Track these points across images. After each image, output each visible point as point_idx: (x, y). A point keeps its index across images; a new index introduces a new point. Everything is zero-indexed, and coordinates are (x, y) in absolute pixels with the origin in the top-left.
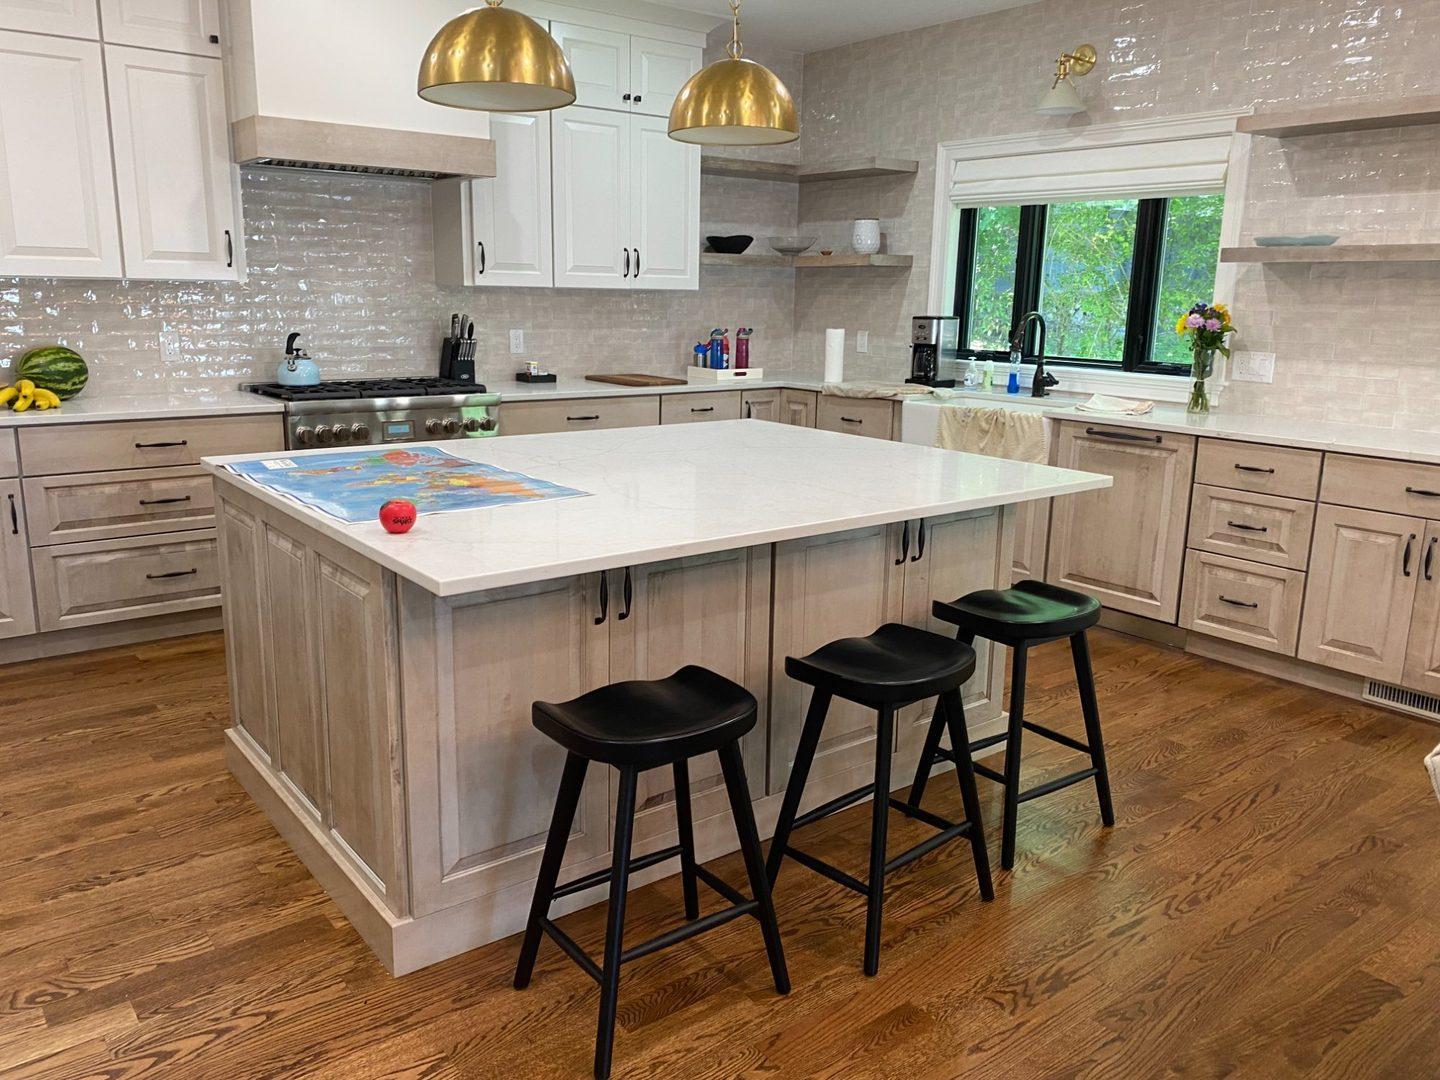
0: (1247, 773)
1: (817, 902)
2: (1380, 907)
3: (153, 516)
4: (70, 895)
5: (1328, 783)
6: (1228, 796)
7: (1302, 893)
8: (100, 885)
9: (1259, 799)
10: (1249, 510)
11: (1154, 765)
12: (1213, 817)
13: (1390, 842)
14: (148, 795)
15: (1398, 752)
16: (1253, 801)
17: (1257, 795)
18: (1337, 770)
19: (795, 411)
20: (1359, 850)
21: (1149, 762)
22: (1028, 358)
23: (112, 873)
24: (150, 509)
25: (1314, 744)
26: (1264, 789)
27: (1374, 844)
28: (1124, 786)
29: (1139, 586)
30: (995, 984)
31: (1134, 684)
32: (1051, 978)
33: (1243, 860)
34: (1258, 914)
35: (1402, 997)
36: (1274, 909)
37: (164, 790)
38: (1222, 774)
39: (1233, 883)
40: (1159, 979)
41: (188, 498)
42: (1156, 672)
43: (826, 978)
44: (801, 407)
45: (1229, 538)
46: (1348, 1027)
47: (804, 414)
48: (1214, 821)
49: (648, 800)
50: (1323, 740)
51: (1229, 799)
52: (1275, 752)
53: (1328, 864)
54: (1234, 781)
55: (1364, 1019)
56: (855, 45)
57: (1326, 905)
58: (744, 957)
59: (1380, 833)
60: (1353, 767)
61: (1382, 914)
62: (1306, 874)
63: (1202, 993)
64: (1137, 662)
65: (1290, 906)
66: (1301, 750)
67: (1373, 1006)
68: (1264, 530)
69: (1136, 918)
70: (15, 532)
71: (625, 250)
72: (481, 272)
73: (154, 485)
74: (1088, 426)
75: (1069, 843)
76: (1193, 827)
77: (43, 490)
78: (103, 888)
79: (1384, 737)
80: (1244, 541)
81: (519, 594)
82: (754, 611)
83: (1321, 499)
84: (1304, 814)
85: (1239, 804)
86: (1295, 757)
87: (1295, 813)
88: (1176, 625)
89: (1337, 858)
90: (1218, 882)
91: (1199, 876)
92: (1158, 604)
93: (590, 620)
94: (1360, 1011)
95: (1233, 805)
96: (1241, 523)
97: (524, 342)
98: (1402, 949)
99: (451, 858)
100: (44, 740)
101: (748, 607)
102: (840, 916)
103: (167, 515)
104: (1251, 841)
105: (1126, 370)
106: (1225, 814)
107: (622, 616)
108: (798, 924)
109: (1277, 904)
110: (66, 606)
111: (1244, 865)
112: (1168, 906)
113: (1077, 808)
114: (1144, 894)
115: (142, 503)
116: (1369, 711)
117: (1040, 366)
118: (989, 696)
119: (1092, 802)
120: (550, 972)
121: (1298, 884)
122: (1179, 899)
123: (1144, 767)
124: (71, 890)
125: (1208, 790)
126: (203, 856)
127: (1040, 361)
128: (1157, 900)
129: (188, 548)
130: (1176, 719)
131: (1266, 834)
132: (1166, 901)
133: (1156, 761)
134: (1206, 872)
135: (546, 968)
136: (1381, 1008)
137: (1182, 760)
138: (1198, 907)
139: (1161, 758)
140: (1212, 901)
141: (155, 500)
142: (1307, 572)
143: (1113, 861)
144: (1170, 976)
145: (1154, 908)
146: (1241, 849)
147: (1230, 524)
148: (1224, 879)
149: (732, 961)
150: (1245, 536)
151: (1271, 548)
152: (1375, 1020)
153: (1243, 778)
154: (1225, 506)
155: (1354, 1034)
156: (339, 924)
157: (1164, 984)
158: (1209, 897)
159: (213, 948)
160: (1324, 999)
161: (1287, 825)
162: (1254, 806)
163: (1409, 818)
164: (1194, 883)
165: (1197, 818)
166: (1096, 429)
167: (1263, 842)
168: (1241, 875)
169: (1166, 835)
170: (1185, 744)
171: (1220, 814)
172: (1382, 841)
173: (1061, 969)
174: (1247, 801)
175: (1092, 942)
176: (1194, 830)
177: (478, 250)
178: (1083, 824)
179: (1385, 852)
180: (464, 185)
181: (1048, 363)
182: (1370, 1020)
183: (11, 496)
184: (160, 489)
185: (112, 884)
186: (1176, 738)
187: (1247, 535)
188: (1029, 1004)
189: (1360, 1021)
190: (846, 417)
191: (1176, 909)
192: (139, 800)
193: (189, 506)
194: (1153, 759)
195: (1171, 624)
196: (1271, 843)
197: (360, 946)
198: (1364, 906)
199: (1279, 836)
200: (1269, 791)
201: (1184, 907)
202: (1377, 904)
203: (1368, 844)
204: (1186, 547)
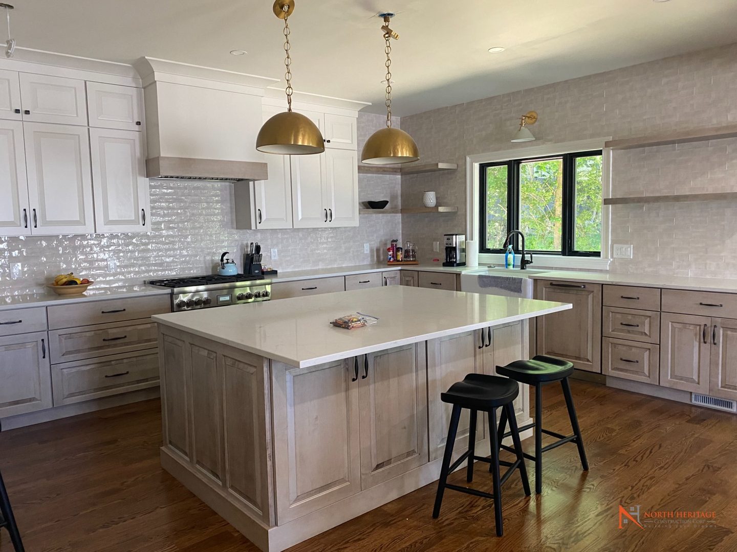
0: (646, 440)
1: (460, 509)
2: (716, 496)
3: (109, 346)
4: (101, 530)
5: (683, 442)
6: (639, 451)
7: (680, 491)
8: (114, 524)
9: (653, 451)
10: (630, 317)
11: (602, 439)
12: (634, 461)
13: (716, 467)
14: (125, 482)
15: (712, 427)
16: (651, 452)
17: (652, 449)
18: (686, 436)
19: (407, 280)
20: (702, 471)
21: (600, 437)
22: (517, 251)
23: (119, 518)
24: (107, 343)
25: (674, 425)
26: (654, 447)
27: (709, 468)
28: (590, 449)
29: (582, 356)
30: (549, 540)
31: (586, 402)
32: (574, 536)
33: (651, 478)
34: (662, 502)
35: (733, 533)
36: (669, 499)
37: (133, 479)
38: (634, 441)
39: (649, 489)
40: (623, 533)
41: (125, 337)
42: (595, 396)
43: (472, 543)
44: (410, 278)
45: (622, 331)
46: (712, 547)
47: (412, 282)
48: (635, 462)
49: (377, 465)
50: (678, 423)
51: (639, 452)
52: (656, 429)
53: (689, 478)
54: (641, 444)
55: (717, 544)
56: (425, 113)
57: (692, 496)
58: (431, 536)
59: (711, 463)
60: (694, 434)
61: (717, 498)
62: (681, 483)
63: (644, 538)
64: (585, 392)
65: (675, 498)
66: (668, 428)
67: (720, 538)
68: (638, 326)
69: (607, 507)
70: (44, 357)
71: (325, 209)
72: (260, 223)
73: (110, 331)
74: (551, 282)
75: (570, 476)
76: (625, 466)
77: (58, 336)
78: (116, 526)
79: (705, 420)
80: (629, 332)
81: (320, 368)
82: (419, 372)
83: (662, 310)
84: (675, 456)
85: (644, 454)
86: (666, 431)
87: (671, 456)
88: (601, 373)
89: (693, 475)
90: (642, 489)
91: (633, 487)
92: (591, 364)
93: (350, 380)
94: (715, 540)
95: (641, 455)
96: (627, 323)
97: (278, 254)
98: (729, 513)
99: (293, 496)
100: (66, 459)
101: (417, 371)
102: (472, 515)
103: (115, 346)
104: (653, 470)
105: (563, 255)
106: (639, 459)
107: (364, 377)
108: (452, 520)
109: (669, 497)
110: (66, 393)
111: (651, 481)
112: (621, 501)
113: (570, 460)
114: (609, 497)
115: (104, 340)
116: (696, 409)
117: (523, 255)
118: (523, 410)
119: (577, 457)
120: (342, 549)
121: (678, 488)
122: (625, 498)
123: (598, 440)
124: (101, 528)
125: (630, 448)
126: (161, 508)
127: (522, 253)
128: (615, 499)
129: (125, 361)
130: (608, 418)
131: (659, 466)
132: (620, 499)
133: (603, 437)
134: (636, 485)
135: (340, 547)
136: (724, 538)
137: (616, 435)
138: (634, 501)
139: (605, 436)
140: (640, 498)
141: (110, 338)
142: (660, 345)
143: (592, 483)
144: (628, 532)
145: (614, 503)
146: (649, 474)
147: (622, 324)
148: (644, 488)
149: (426, 538)
150: (629, 329)
151: (642, 334)
152: (722, 543)
153: (644, 442)
154: (619, 316)
155: (714, 550)
156: (236, 535)
157: (625, 536)
158: (639, 496)
159: (178, 549)
160: (698, 537)
161: (668, 462)
162: (651, 454)
163: (723, 455)
164: (631, 490)
165: (627, 461)
166: (554, 283)
167: (659, 470)
168: (651, 486)
169: (614, 470)
170: (615, 428)
171: (637, 459)
172: (712, 466)
173: (578, 532)
174: (648, 451)
175: (590, 519)
176: (626, 467)
177: (258, 212)
178: (575, 467)
179: (714, 471)
180: (251, 183)
181: (527, 253)
182: (720, 544)
183: (43, 340)
184: (113, 333)
185: (121, 524)
186: (609, 426)
187: (630, 328)
188: (567, 548)
189: (715, 545)
190: (433, 282)
191: (625, 502)
192: (122, 484)
193: (126, 340)
194: (601, 436)
195: (598, 373)
196: (662, 470)
197: (249, 544)
198: (709, 495)
199: (666, 467)
200: (657, 447)
201: (628, 501)
202: (715, 494)
203: (706, 468)
204: (602, 336)
